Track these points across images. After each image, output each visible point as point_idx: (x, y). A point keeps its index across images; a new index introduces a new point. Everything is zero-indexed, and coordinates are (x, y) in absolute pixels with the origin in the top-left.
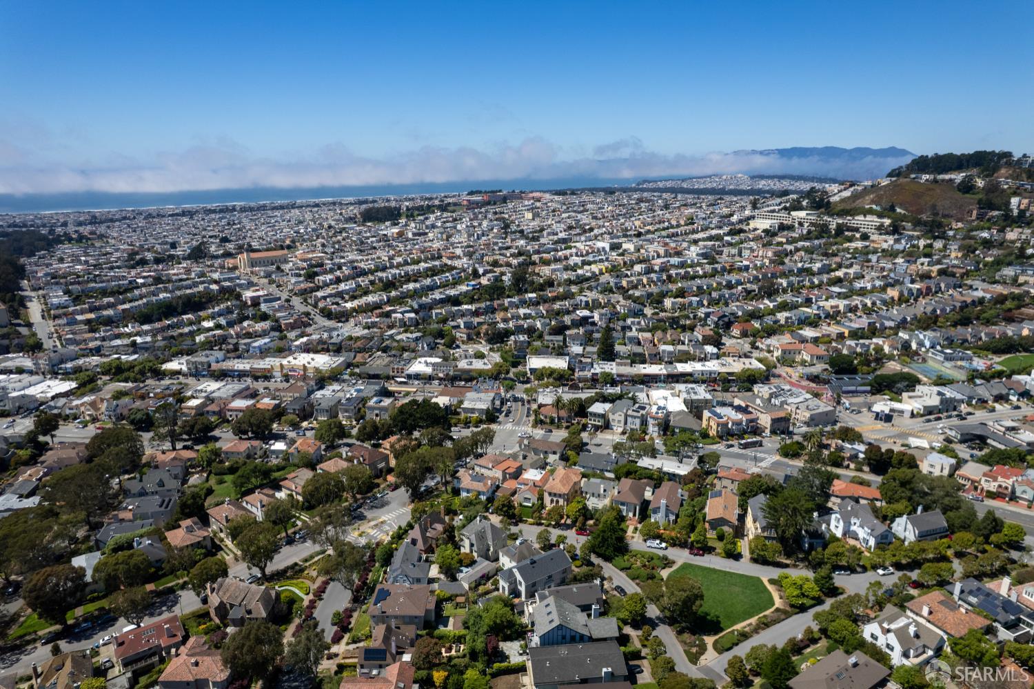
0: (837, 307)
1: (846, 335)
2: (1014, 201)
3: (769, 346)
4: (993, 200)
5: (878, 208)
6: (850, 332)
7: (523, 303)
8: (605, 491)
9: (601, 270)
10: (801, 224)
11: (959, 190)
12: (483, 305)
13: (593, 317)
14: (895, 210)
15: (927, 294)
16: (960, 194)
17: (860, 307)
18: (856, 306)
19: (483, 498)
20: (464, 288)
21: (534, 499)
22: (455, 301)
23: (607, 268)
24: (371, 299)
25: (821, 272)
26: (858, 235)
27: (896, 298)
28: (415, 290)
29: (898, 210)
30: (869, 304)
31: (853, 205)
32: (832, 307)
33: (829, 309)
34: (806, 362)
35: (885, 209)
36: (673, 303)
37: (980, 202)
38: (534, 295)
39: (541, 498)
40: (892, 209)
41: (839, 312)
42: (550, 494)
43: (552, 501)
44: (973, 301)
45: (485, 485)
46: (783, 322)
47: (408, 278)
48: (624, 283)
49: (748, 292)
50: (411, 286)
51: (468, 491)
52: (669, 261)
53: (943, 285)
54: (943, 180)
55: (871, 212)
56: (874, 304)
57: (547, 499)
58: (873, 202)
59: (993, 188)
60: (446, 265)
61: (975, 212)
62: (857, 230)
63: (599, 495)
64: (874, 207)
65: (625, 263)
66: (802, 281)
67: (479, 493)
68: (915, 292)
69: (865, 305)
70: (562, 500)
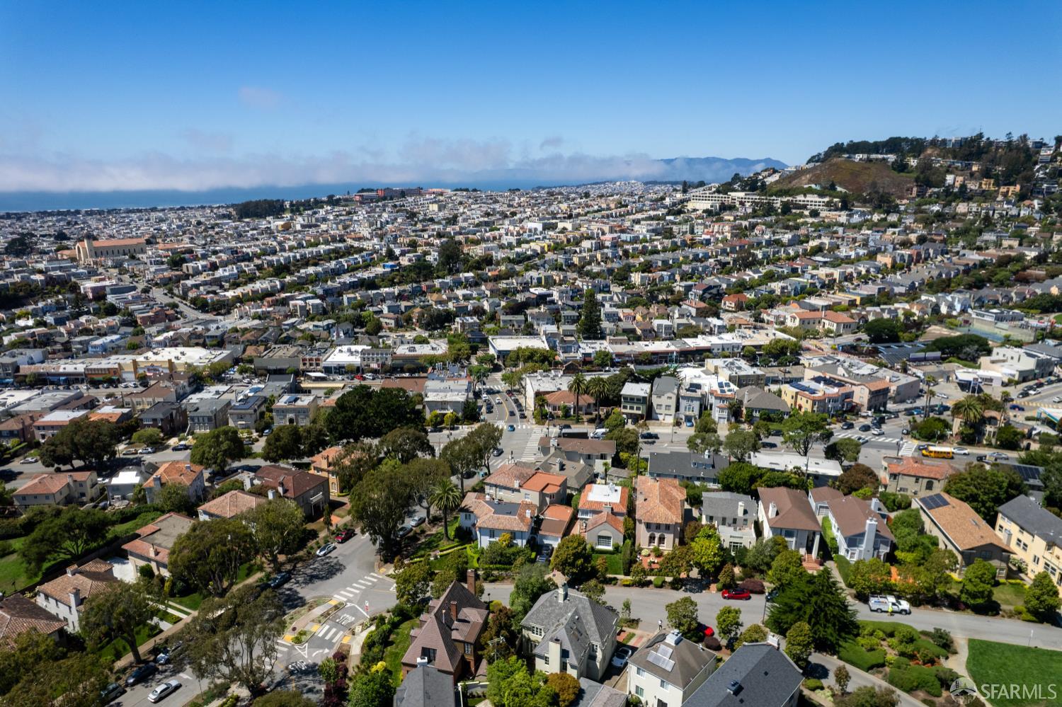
0: (832, 275)
1: (858, 302)
2: (950, 178)
3: (778, 317)
4: (927, 178)
5: (818, 188)
6: (862, 299)
7: (458, 284)
8: (745, 512)
9: (543, 248)
10: (742, 204)
11: (894, 169)
12: (408, 287)
13: (552, 295)
14: (835, 189)
15: (918, 261)
16: (896, 173)
17: (855, 275)
18: (851, 274)
19: (521, 543)
20: (379, 270)
21: (617, 538)
22: (371, 284)
23: (549, 246)
24: (258, 285)
25: (792, 243)
26: (807, 213)
27: (889, 266)
28: (317, 274)
29: (839, 189)
30: (864, 272)
31: (790, 186)
32: (827, 276)
33: (824, 277)
34: (831, 331)
35: (825, 188)
36: (642, 278)
37: (917, 180)
38: (471, 274)
39: (630, 535)
40: (833, 187)
41: (835, 280)
42: (648, 526)
43: (652, 539)
44: (975, 264)
46: (778, 292)
47: (306, 262)
48: (576, 260)
49: (724, 265)
50: (311, 270)
51: (492, 533)
52: (619, 237)
53: (931, 251)
54: (877, 159)
55: (811, 191)
56: (868, 271)
57: (642, 534)
58: (810, 181)
59: (926, 167)
60: (352, 247)
61: (915, 189)
62: (805, 207)
63: (735, 521)
64: (813, 186)
65: (569, 241)
66: (778, 252)
67: (514, 535)
68: (906, 258)
69: (859, 273)
70: (671, 536)
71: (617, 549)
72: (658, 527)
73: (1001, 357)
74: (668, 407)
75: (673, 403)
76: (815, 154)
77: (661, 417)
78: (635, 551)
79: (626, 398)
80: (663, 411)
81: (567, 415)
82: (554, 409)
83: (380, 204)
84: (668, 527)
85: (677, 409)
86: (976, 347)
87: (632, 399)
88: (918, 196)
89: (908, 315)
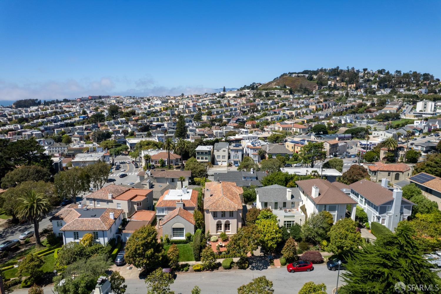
0: (292, 113)
1: (305, 122)
2: (329, 82)
3: (272, 129)
4: (321, 83)
5: (279, 87)
6: (307, 120)
7: (118, 123)
8: (292, 197)
9: (161, 109)
10: (249, 94)
11: (308, 79)
12: (90, 125)
13: (163, 125)
14: (286, 88)
15: (326, 108)
16: (309, 81)
17: (301, 113)
18: (300, 113)
19: (103, 241)
20: (77, 119)
21: (189, 228)
22: (72, 125)
23: (163, 108)
24: (7, 127)
25: (272, 104)
26: (276, 96)
27: (315, 110)
28: (43, 122)
29: (287, 87)
30: (305, 112)
31: (268, 87)
32: (290, 113)
33: (289, 114)
34: (296, 132)
35: (281, 87)
36: (207, 117)
37: (317, 83)
38: (124, 119)
39: (200, 225)
40: (285, 87)
41: (293, 115)
42: (215, 215)
43: (219, 226)
44: (349, 107)
45: (105, 220)
46: (270, 120)
47: (38, 117)
48: (176, 113)
49: (244, 112)
50: (40, 120)
51: (76, 235)
52: (196, 104)
53: (330, 104)
54: (301, 76)
55: (276, 89)
56: (306, 112)
57: (210, 223)
58: (276, 85)
59: (320, 78)
60: (65, 111)
61: (317, 87)
62: (275, 94)
63: (285, 204)
64: (277, 87)
65: (173, 106)
66: (267, 107)
67: (96, 235)
68: (321, 106)
69: (303, 112)
70: (236, 220)
71: (189, 238)
72: (223, 214)
73: (376, 135)
74: (224, 157)
75: (226, 154)
76: (276, 77)
77: (220, 163)
78: (205, 238)
79: (198, 153)
80: (221, 159)
81: (163, 165)
82: (156, 162)
83: (89, 101)
84: (231, 214)
85: (229, 157)
86: (364, 132)
87: (202, 153)
88: (318, 89)
89: (329, 124)
